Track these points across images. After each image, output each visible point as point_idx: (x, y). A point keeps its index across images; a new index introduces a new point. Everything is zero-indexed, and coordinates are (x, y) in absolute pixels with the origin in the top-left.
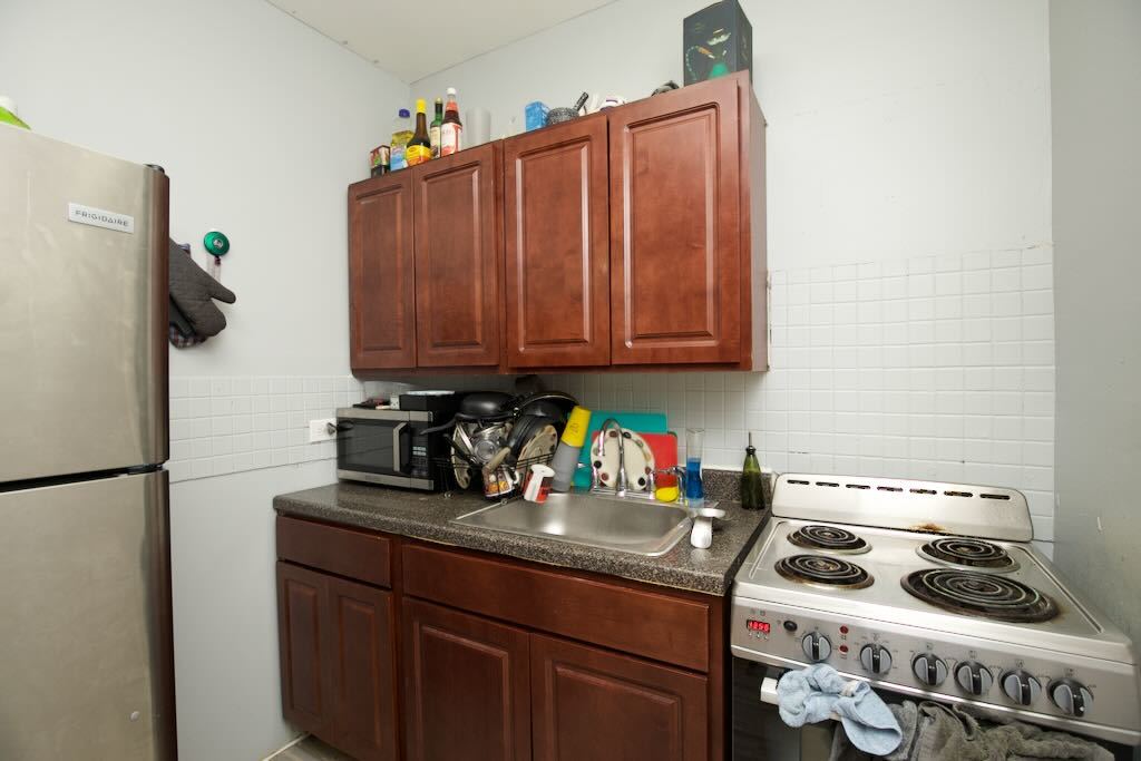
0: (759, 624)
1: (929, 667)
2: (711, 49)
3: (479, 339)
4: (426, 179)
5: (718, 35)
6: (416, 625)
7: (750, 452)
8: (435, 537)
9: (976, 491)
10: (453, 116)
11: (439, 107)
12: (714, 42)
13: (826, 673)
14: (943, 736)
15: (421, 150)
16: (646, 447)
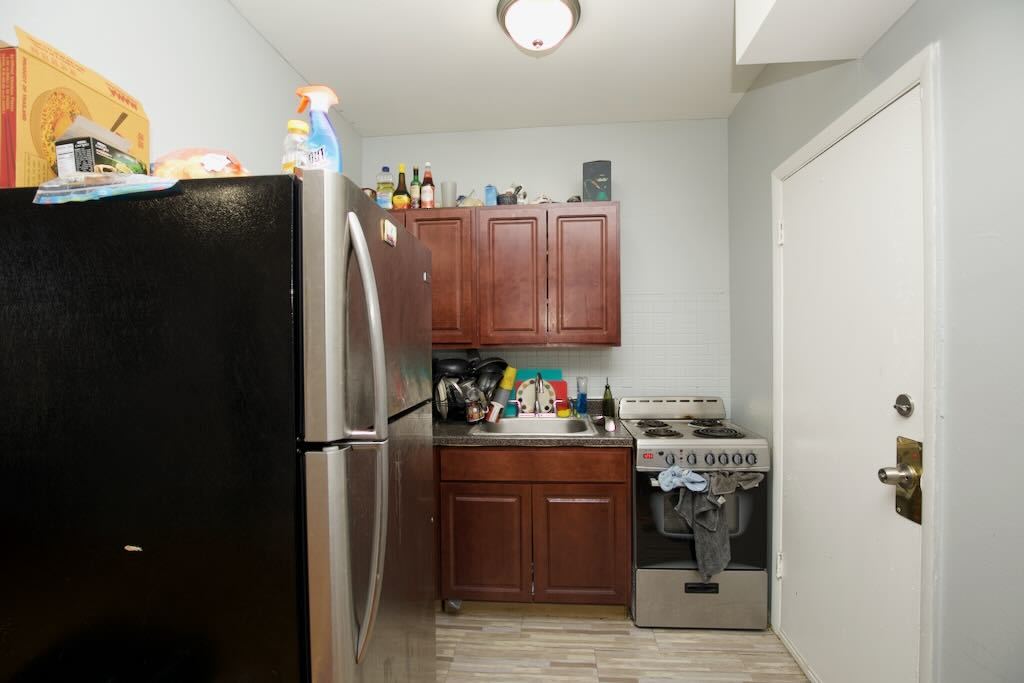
0: (648, 455)
1: (711, 458)
2: (599, 183)
3: (458, 326)
4: (417, 220)
5: (602, 177)
6: (451, 497)
7: (607, 387)
8: (466, 443)
9: (691, 399)
10: (428, 181)
11: (416, 172)
12: (600, 180)
13: (676, 469)
14: (718, 481)
15: (405, 199)
16: (552, 389)
